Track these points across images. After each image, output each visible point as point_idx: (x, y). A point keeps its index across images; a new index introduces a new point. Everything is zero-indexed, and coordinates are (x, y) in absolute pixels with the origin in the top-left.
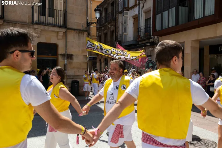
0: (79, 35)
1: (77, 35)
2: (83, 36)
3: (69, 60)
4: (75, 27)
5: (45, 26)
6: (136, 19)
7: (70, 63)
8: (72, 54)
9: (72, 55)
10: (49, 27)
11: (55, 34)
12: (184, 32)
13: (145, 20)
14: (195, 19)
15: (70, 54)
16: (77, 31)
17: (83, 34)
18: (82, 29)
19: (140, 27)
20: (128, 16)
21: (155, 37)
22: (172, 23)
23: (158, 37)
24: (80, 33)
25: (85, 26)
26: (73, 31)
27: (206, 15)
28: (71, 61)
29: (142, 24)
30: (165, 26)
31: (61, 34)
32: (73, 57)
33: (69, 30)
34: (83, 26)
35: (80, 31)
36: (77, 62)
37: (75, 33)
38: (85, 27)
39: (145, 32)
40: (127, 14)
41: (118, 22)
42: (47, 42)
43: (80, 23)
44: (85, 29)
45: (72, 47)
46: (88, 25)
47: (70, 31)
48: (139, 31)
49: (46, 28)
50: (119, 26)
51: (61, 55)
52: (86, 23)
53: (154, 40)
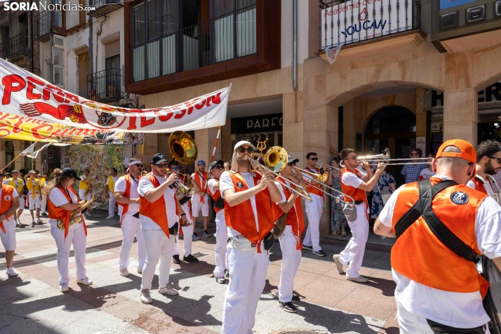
6: (84, 56)
12: (192, 87)
13: (107, 59)
14: (219, 60)
19: (94, 72)
20: (65, 47)
21: (131, 95)
22: (170, 67)
23: (137, 95)
27: (240, 54)
29: (99, 66)
30: (154, 72)
39: (108, 84)
40: (61, 42)
41: (39, 59)
48: (92, 82)
50: (41, 68)
53: (129, 102)
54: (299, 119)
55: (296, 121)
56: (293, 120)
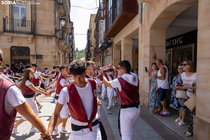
0: (48, 40)
1: (46, 40)
2: (52, 40)
3: (40, 60)
4: (44, 34)
5: (14, 34)
7: (40, 62)
8: (42, 54)
9: (41, 56)
10: (18, 34)
11: (26, 40)
15: (40, 55)
16: (46, 37)
17: (52, 39)
18: (50, 34)
24: (49, 38)
25: (54, 32)
26: (42, 37)
28: (41, 60)
31: (30, 39)
32: (43, 57)
33: (38, 36)
34: (52, 32)
35: (49, 37)
36: (46, 61)
37: (44, 38)
38: (53, 34)
42: (19, 46)
43: (49, 30)
44: (53, 35)
45: (42, 49)
46: (56, 31)
47: (40, 36)
49: (15, 35)
51: (32, 55)
52: (54, 30)
54: (143, 41)
55: (142, 42)
56: (141, 42)
